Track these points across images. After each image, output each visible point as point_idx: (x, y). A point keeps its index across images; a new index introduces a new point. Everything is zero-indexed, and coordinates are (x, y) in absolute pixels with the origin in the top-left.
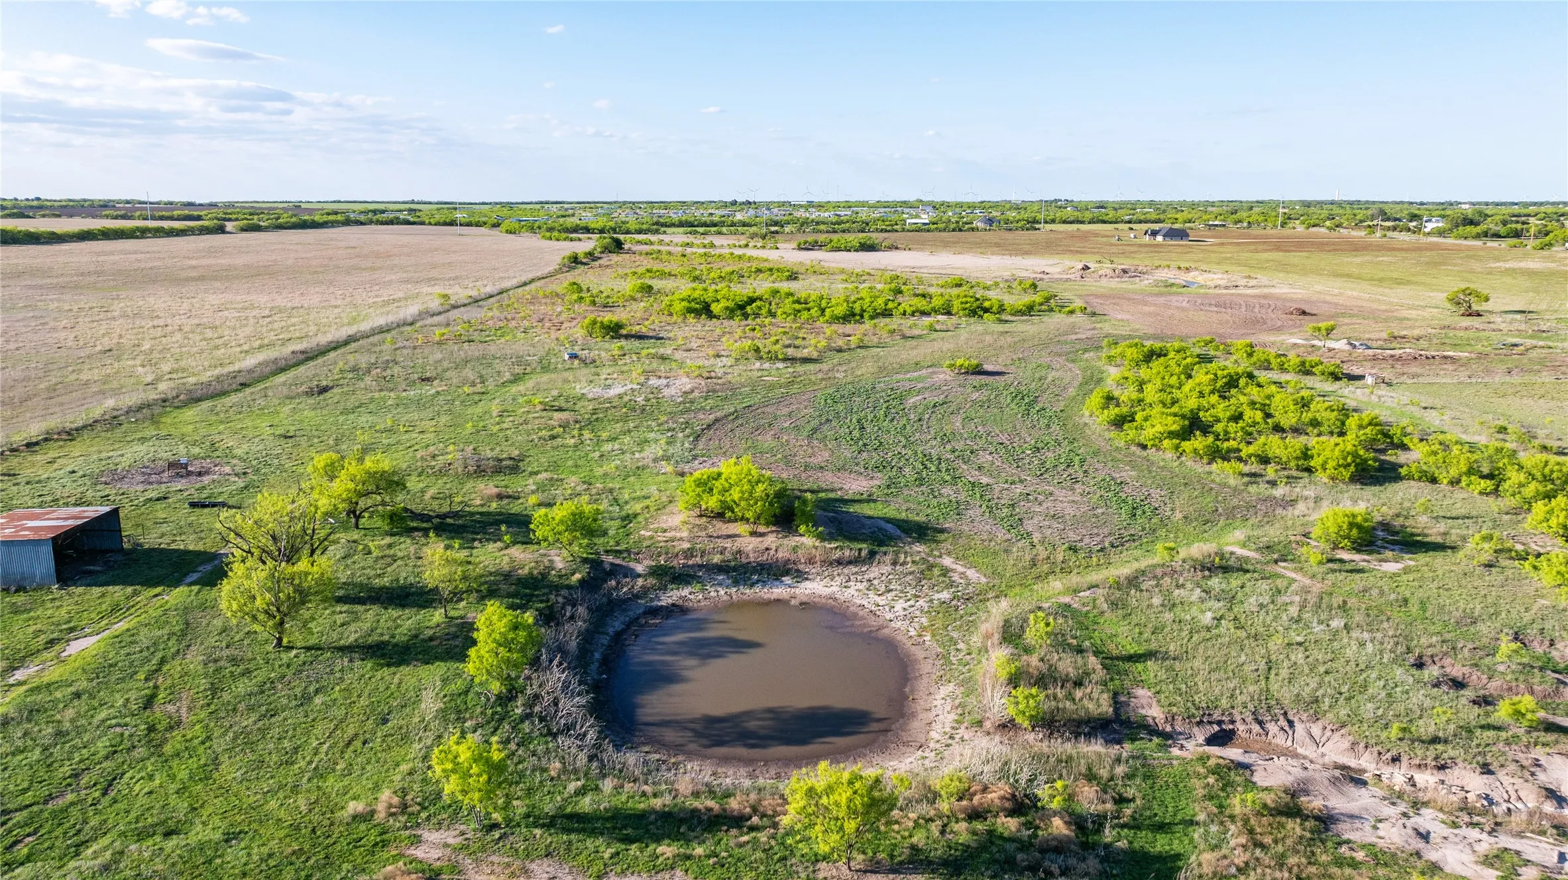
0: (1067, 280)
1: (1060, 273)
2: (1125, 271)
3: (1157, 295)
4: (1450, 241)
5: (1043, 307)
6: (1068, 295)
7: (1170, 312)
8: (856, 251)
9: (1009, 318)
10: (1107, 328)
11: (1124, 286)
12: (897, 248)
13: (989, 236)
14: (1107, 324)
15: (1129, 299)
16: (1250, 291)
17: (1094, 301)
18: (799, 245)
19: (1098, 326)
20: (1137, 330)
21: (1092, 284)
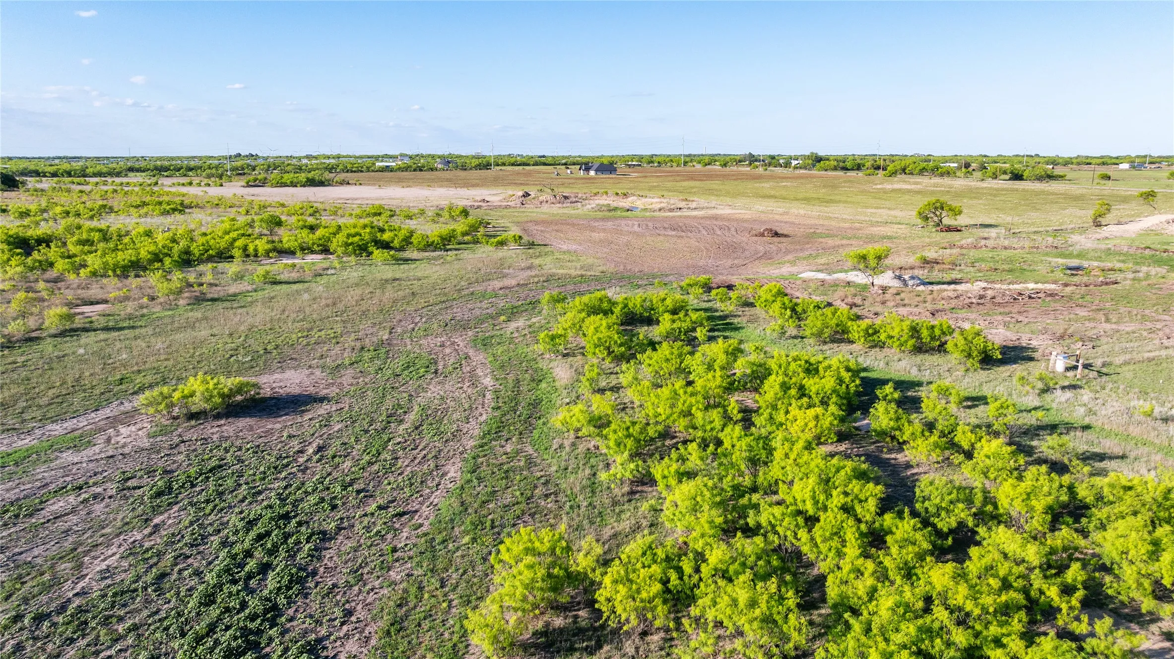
0: (506, 207)
1: (501, 201)
2: (566, 198)
3: (603, 219)
4: (814, 172)
5: (466, 238)
6: (503, 222)
7: (624, 239)
8: (304, 186)
9: (415, 255)
10: (548, 265)
11: (566, 211)
12: (348, 183)
13: (447, 175)
14: (548, 259)
15: (573, 225)
16: (695, 213)
17: (532, 228)
18: (247, 183)
19: (537, 262)
20: (590, 267)
21: (532, 211)
